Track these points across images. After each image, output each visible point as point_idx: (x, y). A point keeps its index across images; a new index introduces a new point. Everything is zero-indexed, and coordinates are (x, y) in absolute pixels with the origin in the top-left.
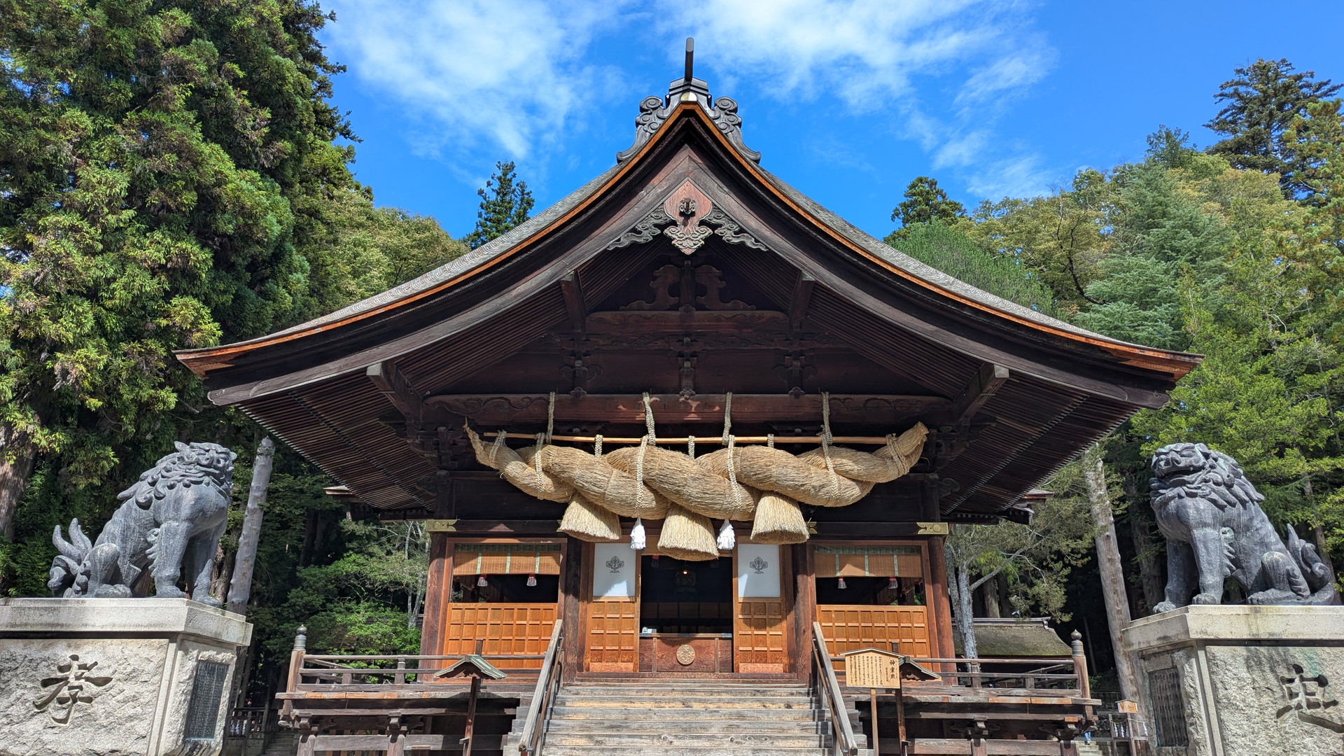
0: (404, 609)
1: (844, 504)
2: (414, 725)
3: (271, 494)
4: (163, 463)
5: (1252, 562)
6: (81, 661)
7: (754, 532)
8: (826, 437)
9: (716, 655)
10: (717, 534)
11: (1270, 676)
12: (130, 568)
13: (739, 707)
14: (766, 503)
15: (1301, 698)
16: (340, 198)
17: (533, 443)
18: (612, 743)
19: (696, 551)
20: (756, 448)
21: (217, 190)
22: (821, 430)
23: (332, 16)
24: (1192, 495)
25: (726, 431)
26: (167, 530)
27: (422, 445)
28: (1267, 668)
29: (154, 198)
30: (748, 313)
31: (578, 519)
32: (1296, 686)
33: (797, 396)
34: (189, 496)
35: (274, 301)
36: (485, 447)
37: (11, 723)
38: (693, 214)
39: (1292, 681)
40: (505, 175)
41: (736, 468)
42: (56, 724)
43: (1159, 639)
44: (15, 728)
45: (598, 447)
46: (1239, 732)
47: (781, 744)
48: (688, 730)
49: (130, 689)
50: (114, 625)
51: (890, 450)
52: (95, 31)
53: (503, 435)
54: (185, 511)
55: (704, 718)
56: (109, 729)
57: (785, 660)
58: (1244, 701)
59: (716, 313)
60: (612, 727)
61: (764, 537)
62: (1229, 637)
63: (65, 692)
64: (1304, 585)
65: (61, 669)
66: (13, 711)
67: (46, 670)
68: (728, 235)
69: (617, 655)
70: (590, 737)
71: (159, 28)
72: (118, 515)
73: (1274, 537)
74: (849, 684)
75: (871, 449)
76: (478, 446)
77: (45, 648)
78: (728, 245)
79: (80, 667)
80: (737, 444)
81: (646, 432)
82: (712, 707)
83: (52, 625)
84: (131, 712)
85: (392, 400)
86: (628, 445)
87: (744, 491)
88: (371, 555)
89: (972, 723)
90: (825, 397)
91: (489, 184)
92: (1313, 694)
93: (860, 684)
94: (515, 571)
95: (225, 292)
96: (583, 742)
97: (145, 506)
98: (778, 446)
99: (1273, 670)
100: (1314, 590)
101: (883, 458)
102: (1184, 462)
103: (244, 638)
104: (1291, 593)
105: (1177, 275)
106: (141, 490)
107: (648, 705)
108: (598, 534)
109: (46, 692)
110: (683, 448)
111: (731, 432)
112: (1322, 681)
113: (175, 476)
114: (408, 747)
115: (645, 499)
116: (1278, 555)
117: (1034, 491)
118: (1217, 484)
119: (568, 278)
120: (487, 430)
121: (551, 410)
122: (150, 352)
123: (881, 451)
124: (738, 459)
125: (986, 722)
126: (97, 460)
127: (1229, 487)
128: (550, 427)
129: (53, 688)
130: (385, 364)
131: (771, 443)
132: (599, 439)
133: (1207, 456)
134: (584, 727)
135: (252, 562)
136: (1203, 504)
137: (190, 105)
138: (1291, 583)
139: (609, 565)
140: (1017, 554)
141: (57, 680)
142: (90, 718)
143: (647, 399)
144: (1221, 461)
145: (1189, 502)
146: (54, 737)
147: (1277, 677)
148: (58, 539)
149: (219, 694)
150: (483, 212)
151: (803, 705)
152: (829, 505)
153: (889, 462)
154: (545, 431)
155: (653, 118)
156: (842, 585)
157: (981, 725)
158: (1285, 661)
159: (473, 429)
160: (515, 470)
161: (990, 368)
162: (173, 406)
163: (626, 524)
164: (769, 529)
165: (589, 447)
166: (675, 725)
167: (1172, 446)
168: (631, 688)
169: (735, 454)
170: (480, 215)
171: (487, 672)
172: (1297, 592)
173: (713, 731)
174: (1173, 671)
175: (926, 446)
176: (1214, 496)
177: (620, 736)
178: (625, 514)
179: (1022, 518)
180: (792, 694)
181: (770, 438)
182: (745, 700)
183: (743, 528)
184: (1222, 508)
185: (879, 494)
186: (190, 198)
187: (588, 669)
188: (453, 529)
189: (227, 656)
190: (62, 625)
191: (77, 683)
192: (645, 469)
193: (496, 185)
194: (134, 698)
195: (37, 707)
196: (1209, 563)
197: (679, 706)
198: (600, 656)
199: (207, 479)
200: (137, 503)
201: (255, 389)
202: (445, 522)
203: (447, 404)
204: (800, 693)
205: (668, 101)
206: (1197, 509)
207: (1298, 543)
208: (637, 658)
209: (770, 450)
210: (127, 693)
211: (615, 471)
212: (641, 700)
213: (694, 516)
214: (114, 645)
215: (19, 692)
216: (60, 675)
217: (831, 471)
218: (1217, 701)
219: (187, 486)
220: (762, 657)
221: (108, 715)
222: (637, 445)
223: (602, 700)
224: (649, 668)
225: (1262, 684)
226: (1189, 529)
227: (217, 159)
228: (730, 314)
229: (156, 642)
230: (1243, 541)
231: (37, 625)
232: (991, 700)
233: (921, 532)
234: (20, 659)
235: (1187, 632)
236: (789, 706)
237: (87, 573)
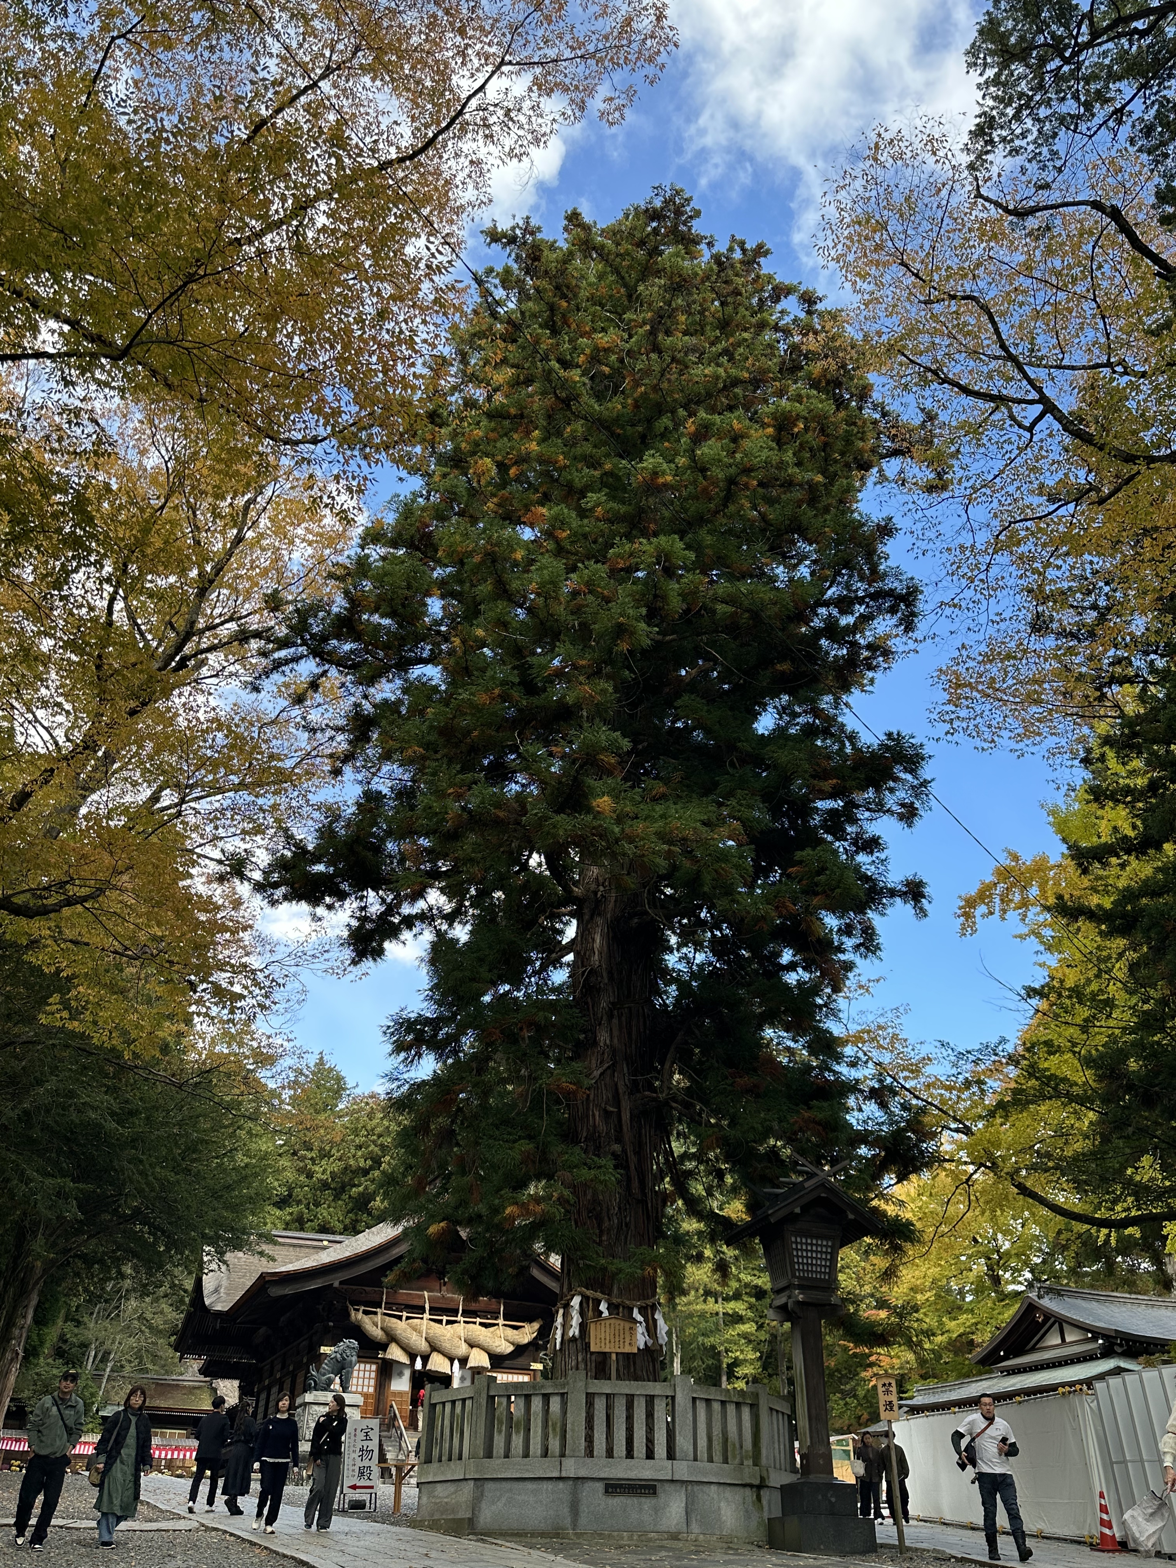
1: (505, 1353)
7: (467, 1365)
8: (501, 1321)
10: (452, 1365)
14: (475, 1352)
19: (440, 1371)
20: (473, 1325)
22: (499, 1317)
25: (459, 1315)
31: (395, 1353)
33: (490, 1299)
36: (355, 1312)
41: (463, 1334)
45: (404, 1318)
51: (526, 1329)
53: (362, 1307)
61: (471, 1367)
75: (519, 1328)
80: (464, 1322)
86: (417, 1318)
87: (467, 1346)
90: (502, 1300)
98: (481, 1324)
101: (523, 1332)
108: (400, 1360)
110: (442, 1322)
111: (462, 1315)
115: (423, 1346)
121: (384, 1297)
123: (522, 1329)
124: (465, 1330)
128: (384, 1306)
131: (478, 1322)
132: (405, 1314)
139: (401, 1375)
143: (427, 1295)
152: (500, 1354)
153: (525, 1335)
154: (381, 1307)
159: (351, 1303)
160: (368, 1326)
163: (414, 1358)
164: (474, 1364)
165: (400, 1318)
169: (464, 1327)
175: (539, 1329)
183: (463, 1362)
185: (518, 1349)
192: (425, 1331)
209: (477, 1327)
211: (412, 1330)
213: (444, 1355)
217: (501, 1337)
222: (422, 1318)
233: (532, 1368)
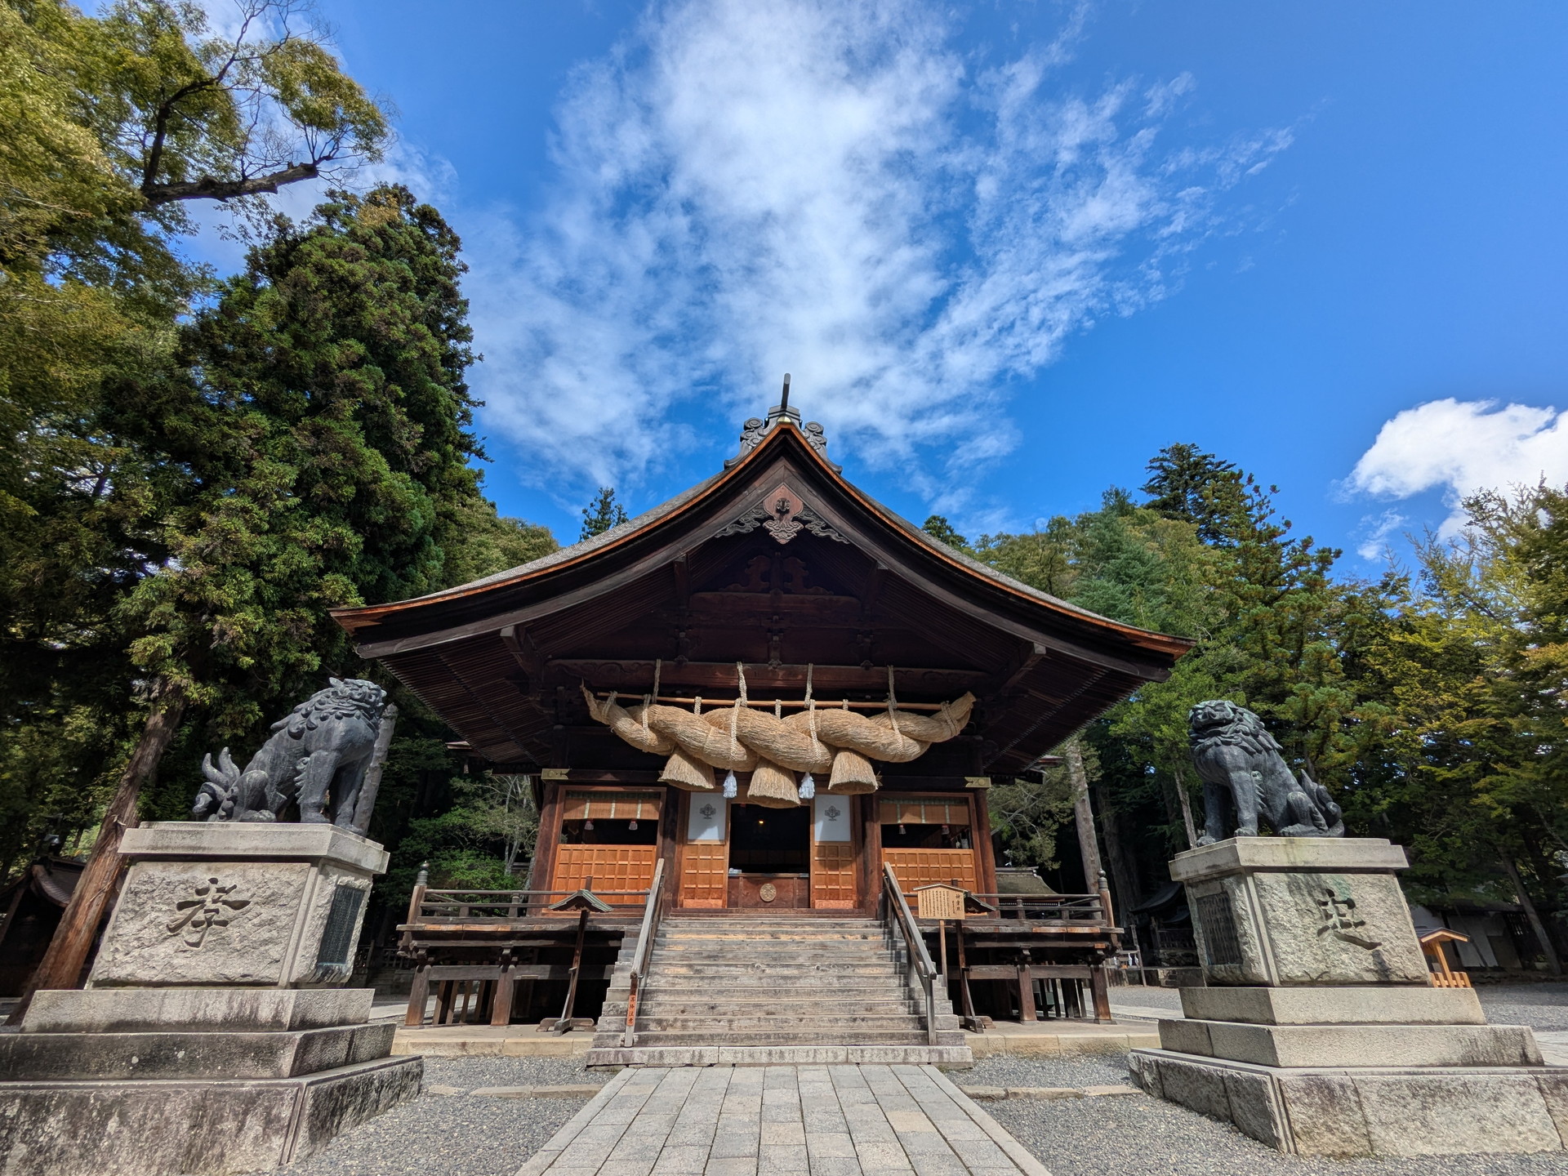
0: (502, 858)
1: (907, 760)
2: (524, 956)
3: (391, 754)
4: (318, 697)
5: (1277, 800)
6: (219, 885)
7: (831, 784)
8: (891, 703)
9: (794, 893)
10: (799, 785)
11: (1309, 899)
12: (276, 795)
13: (820, 938)
14: (842, 757)
15: (1335, 919)
16: (471, 506)
17: (640, 703)
18: (710, 972)
19: (782, 800)
20: (834, 710)
21: (374, 486)
22: (887, 697)
23: (480, 358)
24: (1228, 744)
25: (808, 696)
26: (317, 759)
27: (542, 703)
28: (1305, 893)
29: (318, 490)
30: (827, 598)
31: (679, 770)
32: (1330, 907)
33: (867, 668)
34: (340, 727)
35: (413, 582)
36: (598, 705)
37: (142, 946)
38: (787, 511)
39: (1325, 904)
40: (606, 498)
41: (817, 727)
42: (188, 947)
43: (1209, 867)
44: (146, 952)
45: (697, 707)
46: (1289, 950)
47: (861, 971)
48: (777, 960)
49: (266, 913)
50: (257, 849)
51: (944, 715)
52: (282, 351)
53: (615, 695)
54: (336, 741)
55: (792, 948)
56: (242, 953)
57: (855, 898)
58: (1290, 922)
59: (801, 597)
60: (709, 957)
61: (840, 788)
62: (1273, 865)
63: (200, 916)
64: (1323, 821)
65: (199, 892)
66: (145, 934)
67: (183, 893)
68: (816, 529)
69: (708, 893)
70: (690, 966)
71: (335, 354)
72: (269, 745)
73: (1293, 781)
74: (921, 916)
75: (929, 713)
76: (592, 704)
77: (185, 871)
78: (816, 538)
79: (219, 890)
80: (817, 708)
81: (738, 695)
82: (797, 938)
83: (194, 848)
84: (267, 935)
85: (520, 661)
86: (723, 706)
87: (823, 747)
88: (476, 809)
89: (1019, 950)
90: (891, 670)
91: (592, 505)
92: (1344, 915)
93: (931, 917)
94: (619, 817)
95: (370, 573)
96: (683, 971)
97: (297, 736)
98: (851, 709)
99: (1310, 895)
100: (1330, 825)
101: (939, 721)
102: (1218, 716)
103: (381, 866)
104: (1314, 828)
105: (1131, 595)
106: (295, 721)
107: (741, 937)
108: (696, 784)
109: (181, 915)
110: (771, 710)
111: (812, 697)
112: (1350, 904)
113: (329, 708)
114: (518, 977)
115: (737, 752)
116: (1298, 795)
117: (1047, 757)
118: (1246, 734)
119: (680, 560)
120: (600, 689)
121: (657, 675)
122: (302, 619)
123: (937, 716)
124: (819, 720)
125: (1030, 950)
126: (243, 712)
127: (1255, 736)
128: (656, 690)
129: (188, 911)
130: (517, 627)
131: (846, 707)
132: (698, 701)
133: (1234, 711)
134: (684, 957)
135: (369, 814)
136: (1236, 751)
137: (357, 416)
138: (1314, 820)
139: (703, 812)
140: (1016, 813)
141: (193, 904)
142: (223, 942)
143: (740, 668)
144: (1246, 716)
145: (1225, 749)
146: (184, 962)
147: (1314, 900)
148: (208, 768)
149: (353, 919)
150: (586, 527)
151: (877, 936)
152: (895, 760)
153: (944, 725)
154: (651, 692)
155: (754, 435)
156: (903, 831)
157: (1026, 952)
158: (1319, 886)
159: (588, 688)
160: (625, 726)
161: (1029, 646)
162: (316, 668)
163: (719, 775)
164: (845, 780)
165: (690, 708)
166: (767, 954)
167: (1207, 703)
168: (725, 922)
169: (816, 716)
170: (584, 530)
171: (597, 906)
172: (1318, 826)
173: (800, 960)
174: (1223, 896)
175: (973, 712)
176: (1245, 744)
177: (717, 965)
178: (720, 767)
179: (1037, 778)
180: (867, 927)
181: (845, 703)
182: (826, 932)
183: (822, 779)
184: (1252, 754)
185: (935, 753)
186: (349, 491)
187: (682, 906)
188: (565, 778)
189: (364, 883)
190: (204, 849)
191: (213, 907)
192: (739, 727)
193: (598, 506)
194: (271, 922)
195: (170, 930)
196: (1246, 802)
197: (768, 938)
198: (693, 894)
199: (358, 712)
200: (289, 732)
201: (399, 645)
202: (559, 771)
203: (567, 667)
204: (873, 926)
205: (767, 424)
206: (1233, 755)
207: (1314, 786)
208: (725, 896)
209: (845, 712)
210: (264, 916)
211: (713, 728)
212: (735, 933)
213: (781, 769)
214: (254, 871)
215: (154, 915)
216: (197, 898)
217: (897, 731)
218: (1267, 922)
219: (339, 718)
220: (834, 895)
221: (243, 938)
222: (732, 706)
223: (699, 932)
224: (736, 904)
225: (1303, 906)
226: (1226, 772)
227: (375, 461)
228: (812, 597)
229: (298, 866)
230: (1269, 783)
231: (178, 848)
232: (1034, 930)
233: (968, 785)
234: (158, 882)
235: (1237, 860)
236: (865, 937)
237: (234, 799)
